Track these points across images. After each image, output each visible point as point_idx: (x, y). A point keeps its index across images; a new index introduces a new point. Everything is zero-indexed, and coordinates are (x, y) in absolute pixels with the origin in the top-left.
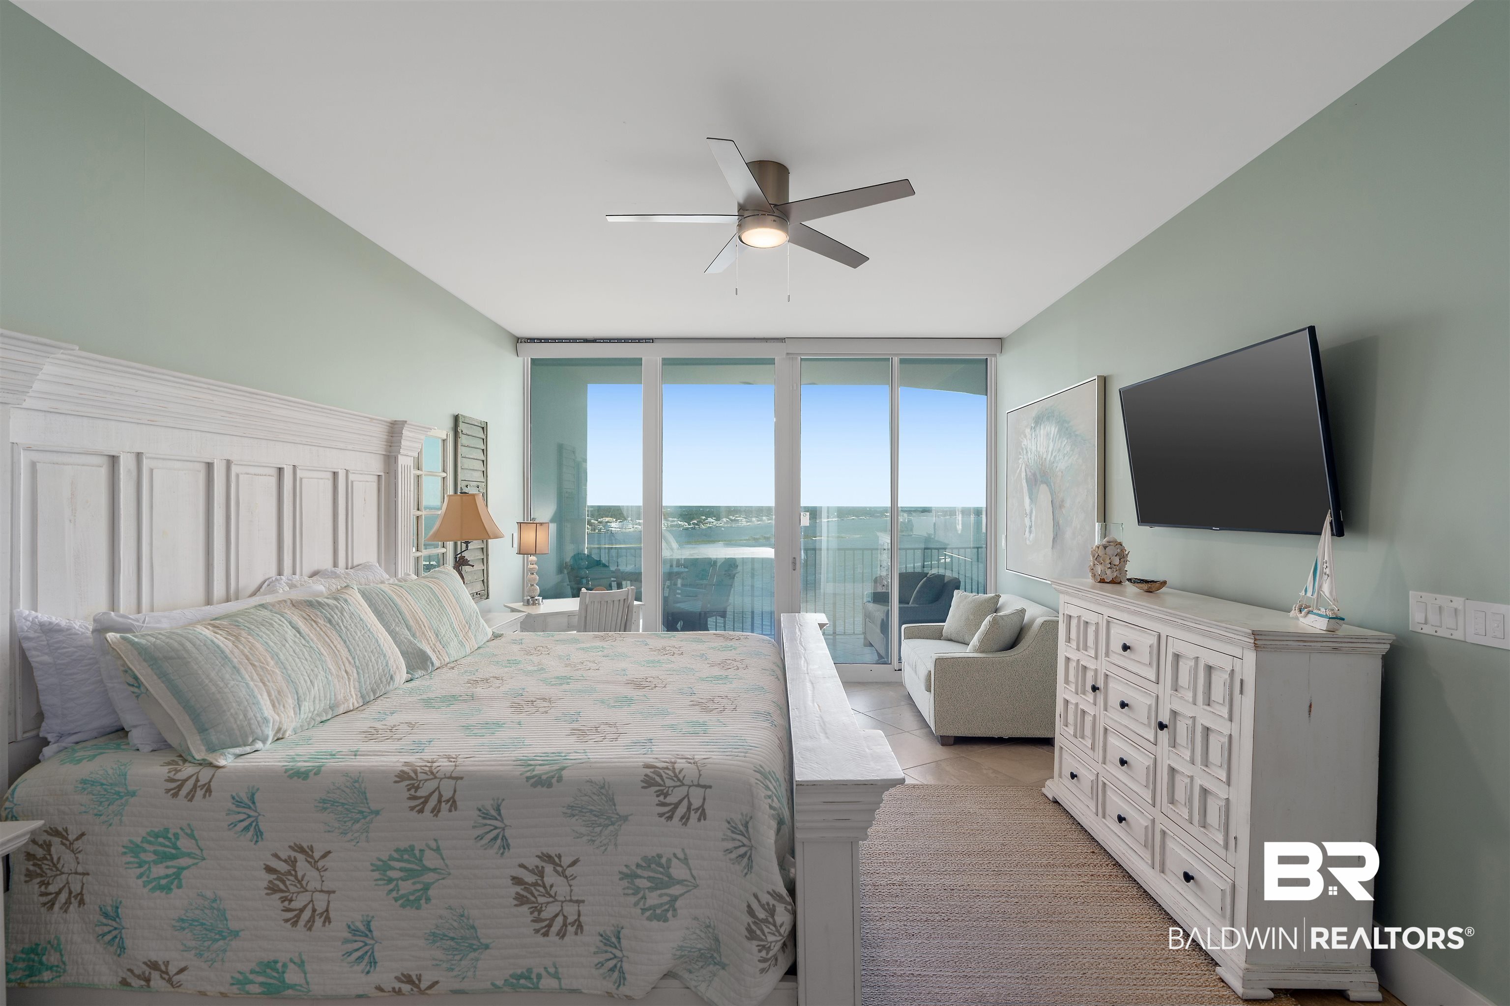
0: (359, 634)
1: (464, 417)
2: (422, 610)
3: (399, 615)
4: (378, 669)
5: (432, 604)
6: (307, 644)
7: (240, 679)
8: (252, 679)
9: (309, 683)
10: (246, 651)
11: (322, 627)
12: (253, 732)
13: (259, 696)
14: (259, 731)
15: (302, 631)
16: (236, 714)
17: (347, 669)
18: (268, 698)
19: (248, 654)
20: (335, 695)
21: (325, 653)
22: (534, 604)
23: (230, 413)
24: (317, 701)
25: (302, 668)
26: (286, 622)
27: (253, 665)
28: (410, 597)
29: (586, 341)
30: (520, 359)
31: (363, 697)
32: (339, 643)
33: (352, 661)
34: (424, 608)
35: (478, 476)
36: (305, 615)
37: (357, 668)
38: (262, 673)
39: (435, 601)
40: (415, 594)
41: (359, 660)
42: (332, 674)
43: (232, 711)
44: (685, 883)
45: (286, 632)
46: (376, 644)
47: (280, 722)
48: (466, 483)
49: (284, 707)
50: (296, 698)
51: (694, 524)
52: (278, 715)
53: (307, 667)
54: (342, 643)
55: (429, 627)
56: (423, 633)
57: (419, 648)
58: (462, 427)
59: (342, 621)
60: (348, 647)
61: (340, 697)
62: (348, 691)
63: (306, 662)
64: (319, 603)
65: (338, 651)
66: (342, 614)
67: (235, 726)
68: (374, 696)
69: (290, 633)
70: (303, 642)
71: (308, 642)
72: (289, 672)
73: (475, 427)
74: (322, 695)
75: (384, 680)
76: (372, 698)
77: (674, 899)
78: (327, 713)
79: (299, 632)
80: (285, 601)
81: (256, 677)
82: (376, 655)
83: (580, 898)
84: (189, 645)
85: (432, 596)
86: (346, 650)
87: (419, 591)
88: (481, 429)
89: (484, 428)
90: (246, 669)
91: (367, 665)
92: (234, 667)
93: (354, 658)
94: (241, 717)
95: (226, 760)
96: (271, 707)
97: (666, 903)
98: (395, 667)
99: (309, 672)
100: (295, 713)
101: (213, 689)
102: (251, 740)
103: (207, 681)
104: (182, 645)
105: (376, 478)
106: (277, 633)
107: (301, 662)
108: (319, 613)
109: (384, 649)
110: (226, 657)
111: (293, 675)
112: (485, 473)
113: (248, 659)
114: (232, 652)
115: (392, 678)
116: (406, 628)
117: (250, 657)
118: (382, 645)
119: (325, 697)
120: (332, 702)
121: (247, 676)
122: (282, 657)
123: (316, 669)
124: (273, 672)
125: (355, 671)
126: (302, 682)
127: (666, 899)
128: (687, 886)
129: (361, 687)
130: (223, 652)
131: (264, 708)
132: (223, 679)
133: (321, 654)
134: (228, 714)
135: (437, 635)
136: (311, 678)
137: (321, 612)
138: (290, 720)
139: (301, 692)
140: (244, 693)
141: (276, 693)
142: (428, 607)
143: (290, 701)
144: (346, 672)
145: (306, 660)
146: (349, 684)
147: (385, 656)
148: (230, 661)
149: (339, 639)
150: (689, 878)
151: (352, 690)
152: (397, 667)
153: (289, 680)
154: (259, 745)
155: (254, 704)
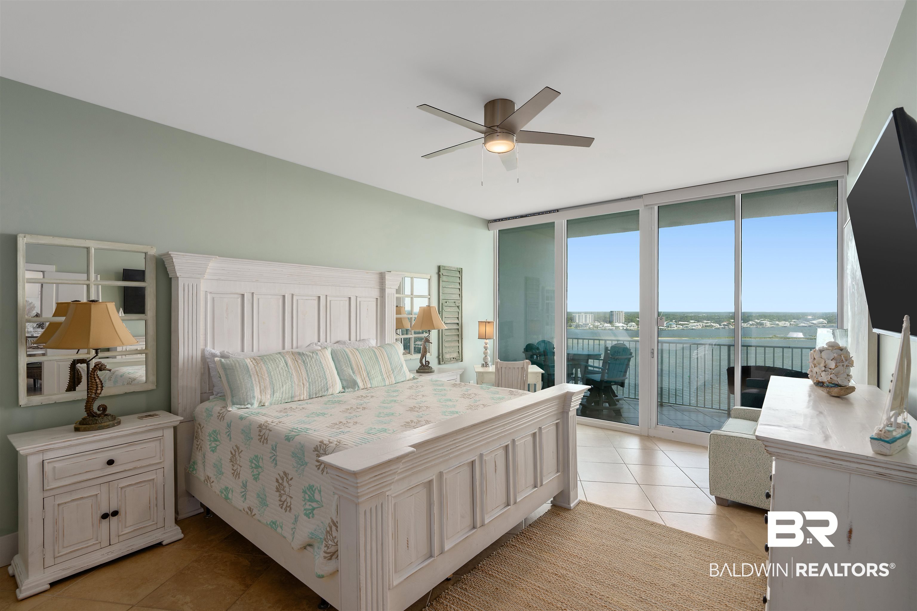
0: (316, 368)
1: (444, 267)
2: (363, 361)
3: (348, 362)
4: (321, 385)
5: (372, 359)
6: (287, 370)
7: (250, 380)
8: (255, 381)
9: (281, 385)
10: (258, 369)
11: (299, 364)
12: (247, 400)
13: (255, 388)
14: (249, 401)
15: (288, 364)
16: (244, 393)
17: (304, 383)
18: (259, 389)
19: (258, 371)
20: (295, 392)
21: (294, 375)
22: (486, 366)
23: (291, 275)
24: (284, 394)
25: (280, 379)
26: (283, 360)
27: (258, 375)
28: (359, 355)
29: (522, 217)
30: (491, 232)
31: (310, 395)
32: (304, 371)
33: (307, 380)
34: (365, 361)
35: (457, 297)
36: (294, 358)
37: (309, 383)
38: (260, 379)
39: (374, 358)
40: (363, 353)
41: (311, 379)
42: (295, 384)
43: (242, 391)
44: (318, 502)
45: (280, 364)
46: (324, 374)
47: (261, 399)
48: (446, 301)
49: (265, 393)
50: (273, 391)
51: (724, 325)
52: (261, 396)
53: (282, 379)
54: (305, 371)
55: (364, 370)
56: (360, 372)
57: (353, 378)
58: (442, 271)
59: (310, 362)
60: (307, 373)
61: (297, 394)
62: (302, 392)
63: (283, 377)
64: (303, 354)
65: (302, 374)
66: (311, 359)
67: (242, 397)
68: (315, 396)
69: (282, 363)
70: (286, 369)
71: (288, 369)
72: (273, 380)
73: (453, 271)
74: (287, 391)
75: (323, 390)
76: (314, 397)
77: (314, 509)
78: (288, 399)
79: (287, 365)
80: (289, 352)
81: (257, 380)
82: (322, 378)
83: (292, 496)
84: (237, 365)
85: (373, 356)
86: (306, 374)
87: (367, 353)
88: (458, 272)
89: (460, 271)
90: (254, 376)
91: (315, 382)
92: (250, 375)
93: (309, 379)
94: (245, 394)
95: (233, 409)
96: (259, 392)
97: (310, 510)
98: (331, 385)
99: (283, 381)
100: (270, 397)
101: (239, 382)
102: (246, 404)
103: (238, 379)
104: (235, 364)
105: (375, 300)
106: (275, 364)
107: (281, 377)
108: (300, 358)
109: (327, 377)
110: (249, 371)
111: (274, 381)
112: (461, 295)
113: (257, 373)
114: (252, 369)
115: (327, 390)
116: (350, 369)
117: (258, 372)
118: (327, 374)
119: (289, 393)
120: (293, 395)
121: (253, 379)
122: (272, 373)
123: (287, 381)
124: (265, 379)
125: (308, 384)
126: (278, 385)
127: (311, 508)
128: (319, 504)
129: (310, 391)
130: (248, 369)
131: (256, 392)
132: (243, 379)
133: (292, 374)
134: (241, 392)
135: (368, 374)
136: (283, 384)
137: (302, 358)
138: (267, 399)
139: (275, 388)
140: (250, 385)
141: (264, 387)
142: (369, 360)
143: (269, 391)
144: (303, 384)
145: (284, 376)
146: (303, 389)
147: (326, 379)
148: (249, 372)
149: (304, 369)
150: (320, 500)
151: (305, 392)
152: (332, 385)
153: (272, 383)
154: (249, 406)
155: (252, 390)
